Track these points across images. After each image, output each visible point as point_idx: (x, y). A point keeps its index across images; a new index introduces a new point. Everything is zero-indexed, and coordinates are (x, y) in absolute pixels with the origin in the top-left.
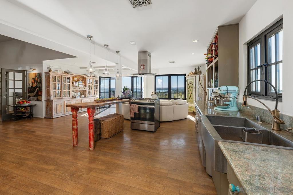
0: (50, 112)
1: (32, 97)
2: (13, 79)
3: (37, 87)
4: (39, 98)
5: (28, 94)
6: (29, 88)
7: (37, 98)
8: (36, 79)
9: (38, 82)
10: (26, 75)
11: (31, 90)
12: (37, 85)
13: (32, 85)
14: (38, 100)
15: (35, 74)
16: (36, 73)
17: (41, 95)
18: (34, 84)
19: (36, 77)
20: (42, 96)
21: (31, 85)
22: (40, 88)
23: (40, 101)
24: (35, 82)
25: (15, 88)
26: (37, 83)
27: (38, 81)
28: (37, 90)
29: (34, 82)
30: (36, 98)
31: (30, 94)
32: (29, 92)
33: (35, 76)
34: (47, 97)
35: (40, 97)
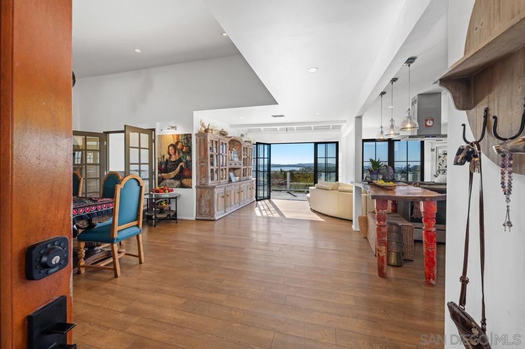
0: (208, 209)
1: (168, 181)
2: (138, 146)
3: (180, 161)
4: (185, 182)
5: (160, 175)
6: (160, 164)
7: (181, 182)
8: (179, 146)
9: (183, 152)
10: (153, 138)
11: (165, 167)
12: (180, 158)
13: (170, 158)
14: (182, 186)
15: (175, 137)
16: (178, 136)
17: (190, 177)
18: (173, 156)
19: (177, 143)
20: (191, 179)
21: (167, 156)
22: (189, 164)
23: (187, 188)
24: (175, 152)
25: (141, 162)
26: (181, 154)
27: (184, 150)
28: (181, 167)
29: (173, 151)
30: (178, 183)
31: (163, 174)
32: (161, 171)
33: (176, 141)
34: (201, 179)
35: (188, 180)
